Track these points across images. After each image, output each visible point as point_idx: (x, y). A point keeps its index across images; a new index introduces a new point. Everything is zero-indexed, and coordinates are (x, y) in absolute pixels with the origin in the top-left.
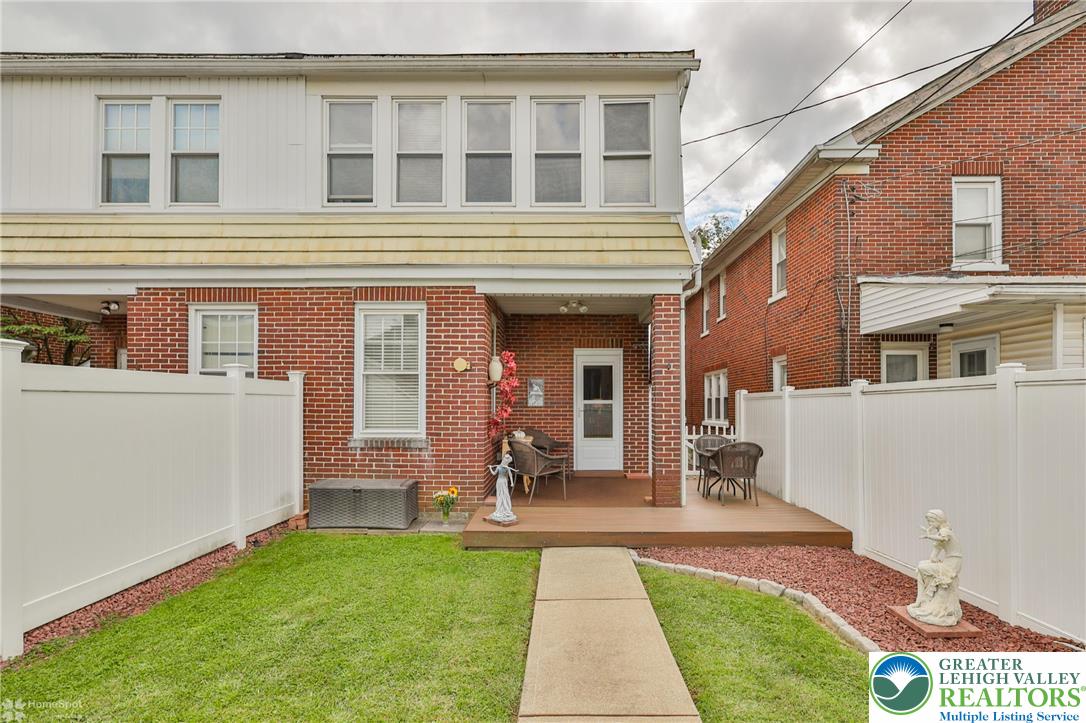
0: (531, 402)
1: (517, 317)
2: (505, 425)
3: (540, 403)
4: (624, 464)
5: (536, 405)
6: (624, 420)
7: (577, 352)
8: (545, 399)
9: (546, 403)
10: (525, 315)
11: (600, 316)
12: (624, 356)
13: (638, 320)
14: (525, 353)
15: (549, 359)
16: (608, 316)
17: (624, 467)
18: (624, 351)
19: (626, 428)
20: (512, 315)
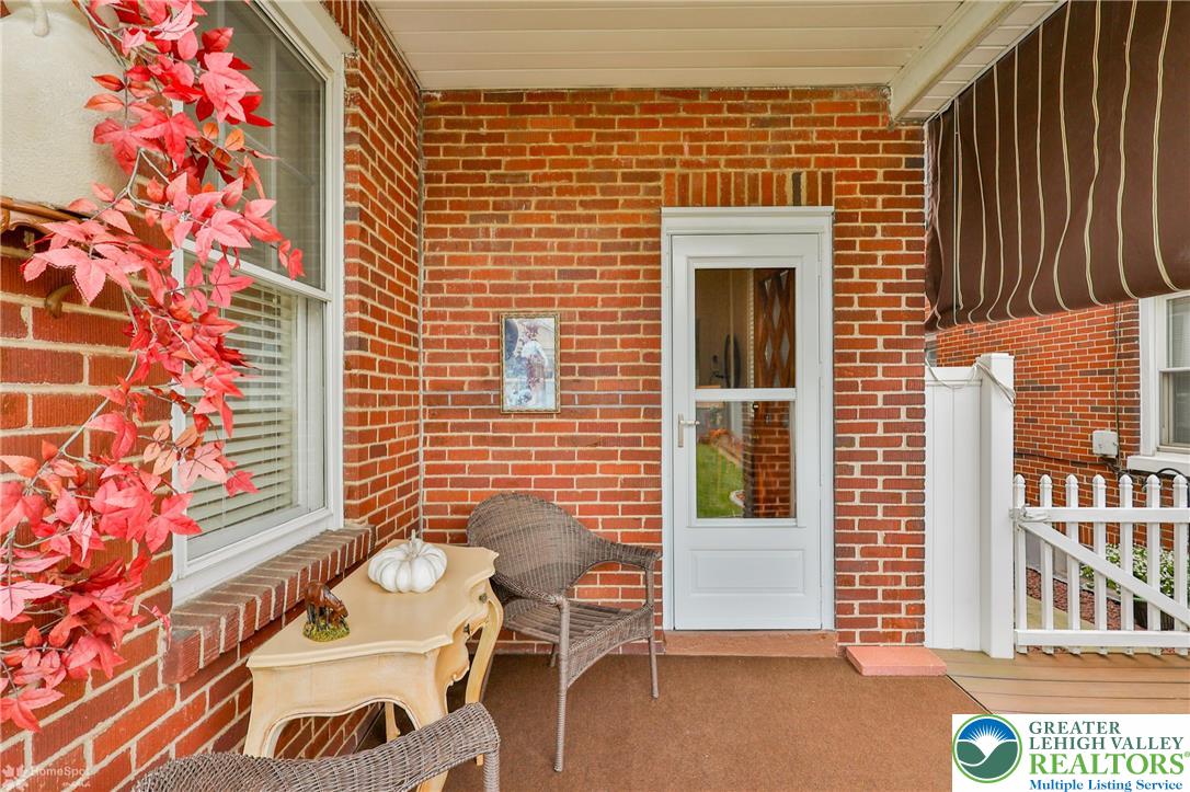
0: (515, 392)
1: (464, 101)
2: (422, 476)
3: (545, 398)
4: (839, 609)
5: (532, 405)
6: (837, 456)
7: (673, 220)
8: (563, 385)
9: (564, 400)
10: (490, 96)
11: (755, 94)
12: (837, 232)
13: (885, 108)
14: (494, 226)
15: (580, 247)
16: (782, 94)
17: (838, 623)
18: (838, 217)
19: (841, 483)
20: (447, 95)
